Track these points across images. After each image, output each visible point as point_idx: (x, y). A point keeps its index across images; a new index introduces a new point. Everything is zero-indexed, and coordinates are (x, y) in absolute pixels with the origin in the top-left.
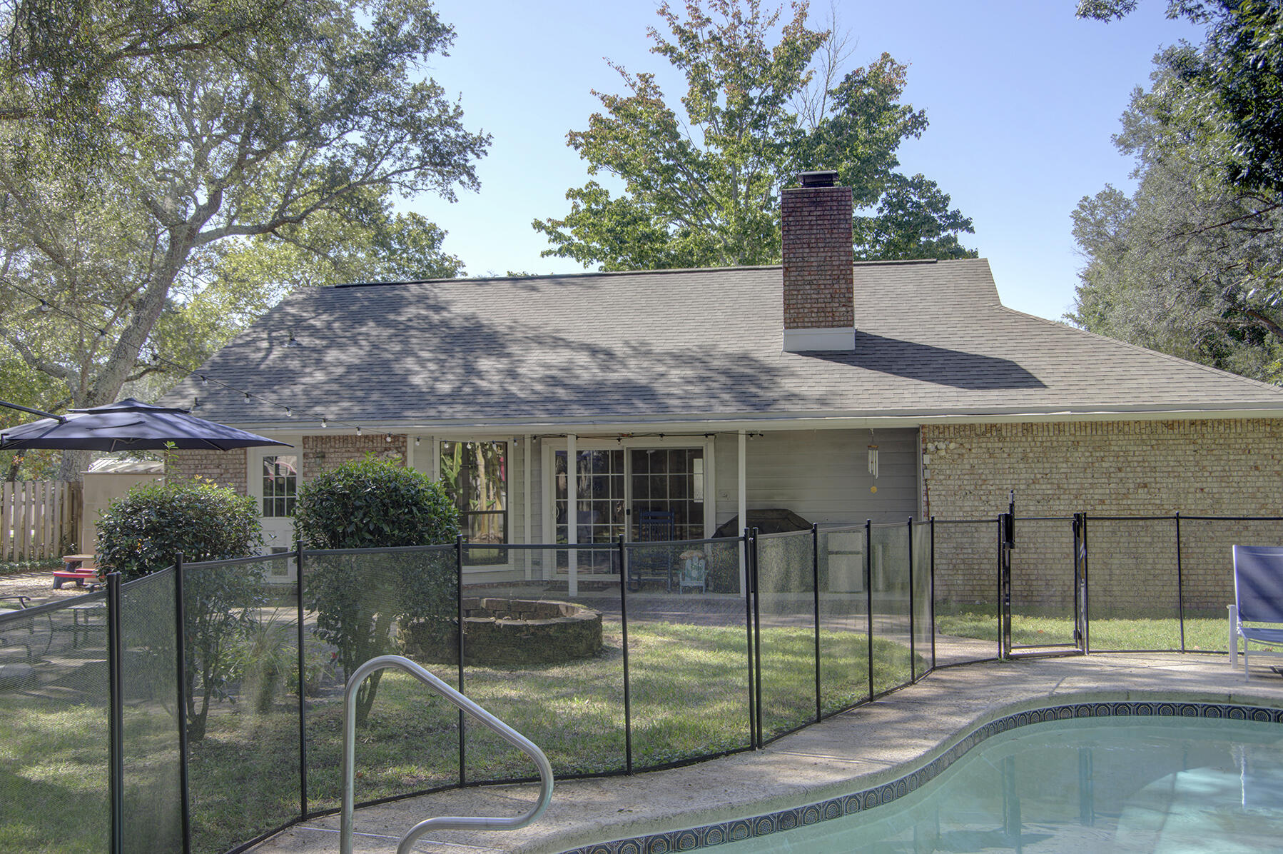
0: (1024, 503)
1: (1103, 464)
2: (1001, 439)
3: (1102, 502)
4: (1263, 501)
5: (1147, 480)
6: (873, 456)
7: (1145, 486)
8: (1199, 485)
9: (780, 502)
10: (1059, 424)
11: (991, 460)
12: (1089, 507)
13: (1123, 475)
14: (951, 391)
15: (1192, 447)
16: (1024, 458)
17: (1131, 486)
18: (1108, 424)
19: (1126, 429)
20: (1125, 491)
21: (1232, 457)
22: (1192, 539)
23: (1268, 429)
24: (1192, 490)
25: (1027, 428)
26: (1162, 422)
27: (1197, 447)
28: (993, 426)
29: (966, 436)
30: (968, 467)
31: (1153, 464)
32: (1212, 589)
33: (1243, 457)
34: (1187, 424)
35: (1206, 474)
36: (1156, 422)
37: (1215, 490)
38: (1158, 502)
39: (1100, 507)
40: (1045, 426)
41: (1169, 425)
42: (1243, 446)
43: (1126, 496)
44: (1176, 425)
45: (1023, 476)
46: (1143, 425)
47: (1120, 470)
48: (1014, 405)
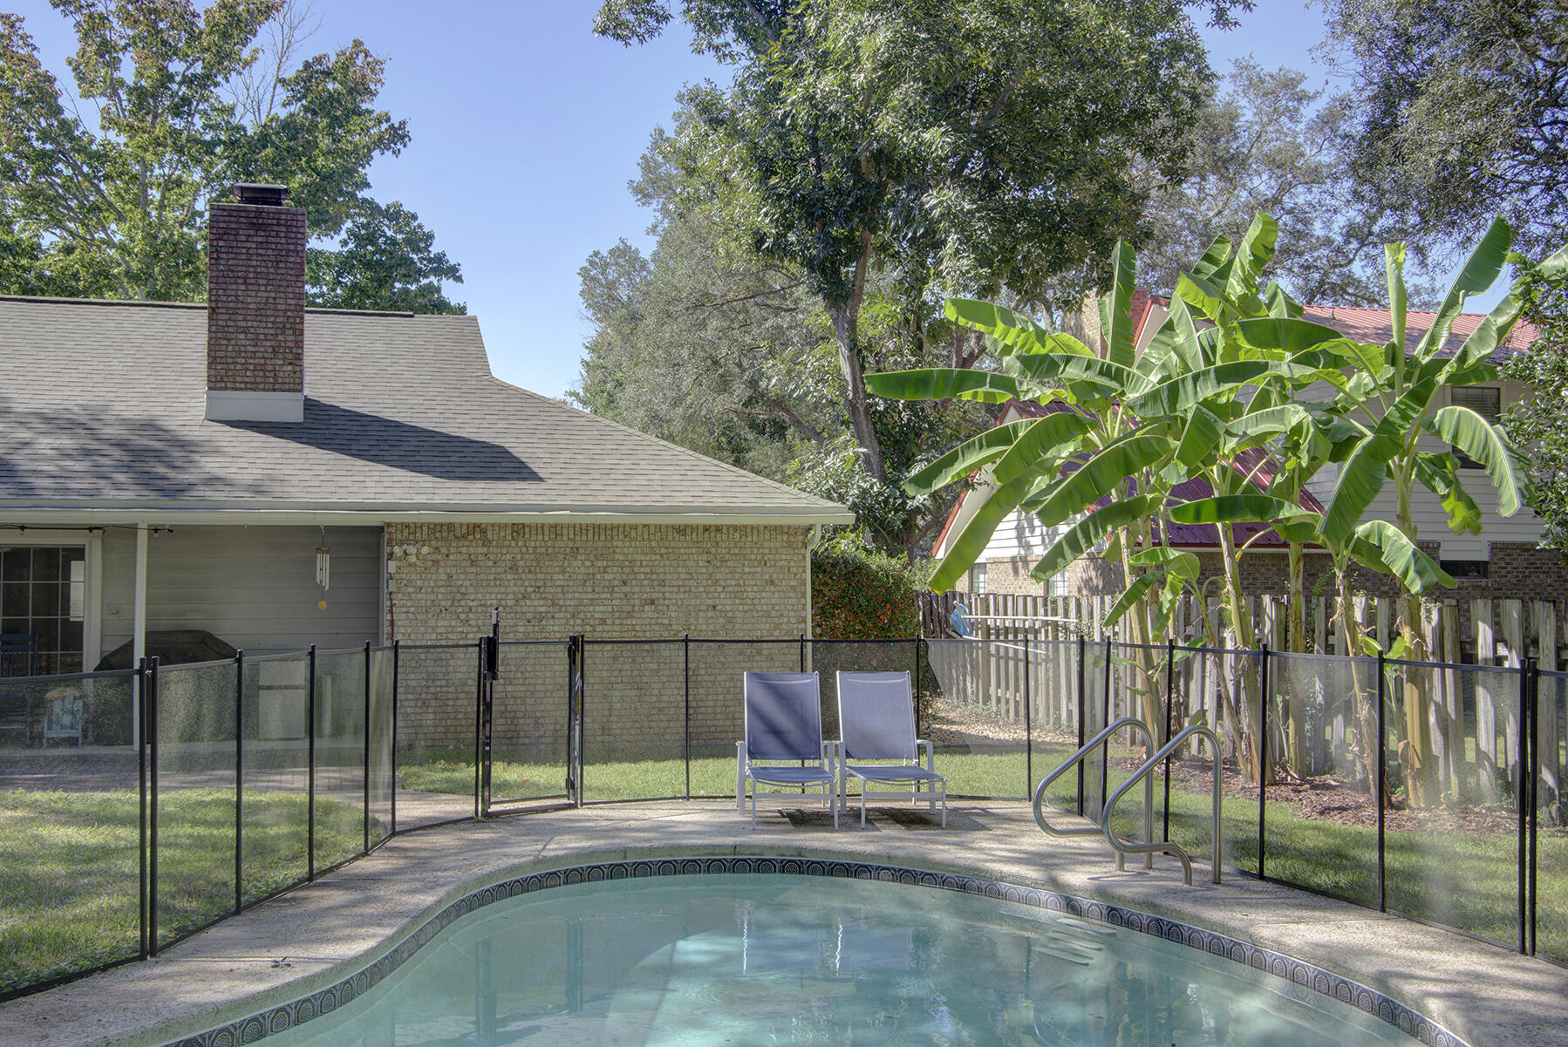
0: (512, 622)
1: (607, 576)
2: (486, 542)
3: (603, 621)
4: (777, 620)
5: (655, 596)
6: (323, 562)
7: (652, 602)
8: (711, 602)
9: (195, 620)
10: (556, 526)
11: (473, 570)
12: (588, 628)
13: (628, 589)
14: (426, 481)
15: (705, 557)
16: (513, 568)
17: (637, 602)
18: (613, 528)
19: (633, 534)
20: (629, 608)
21: (747, 570)
22: (702, 666)
23: (785, 538)
24: (705, 608)
25: (518, 529)
26: (673, 527)
27: (711, 557)
28: (476, 526)
29: (442, 539)
30: (444, 577)
31: (662, 576)
32: (721, 723)
33: (759, 570)
34: (701, 530)
35: (719, 589)
36: (667, 526)
37: (728, 608)
38: (666, 621)
39: (599, 628)
40: (539, 528)
41: (681, 530)
42: (759, 557)
43: (630, 614)
44: (688, 530)
45: (511, 589)
46: (652, 531)
47: (625, 583)
48: (503, 501)
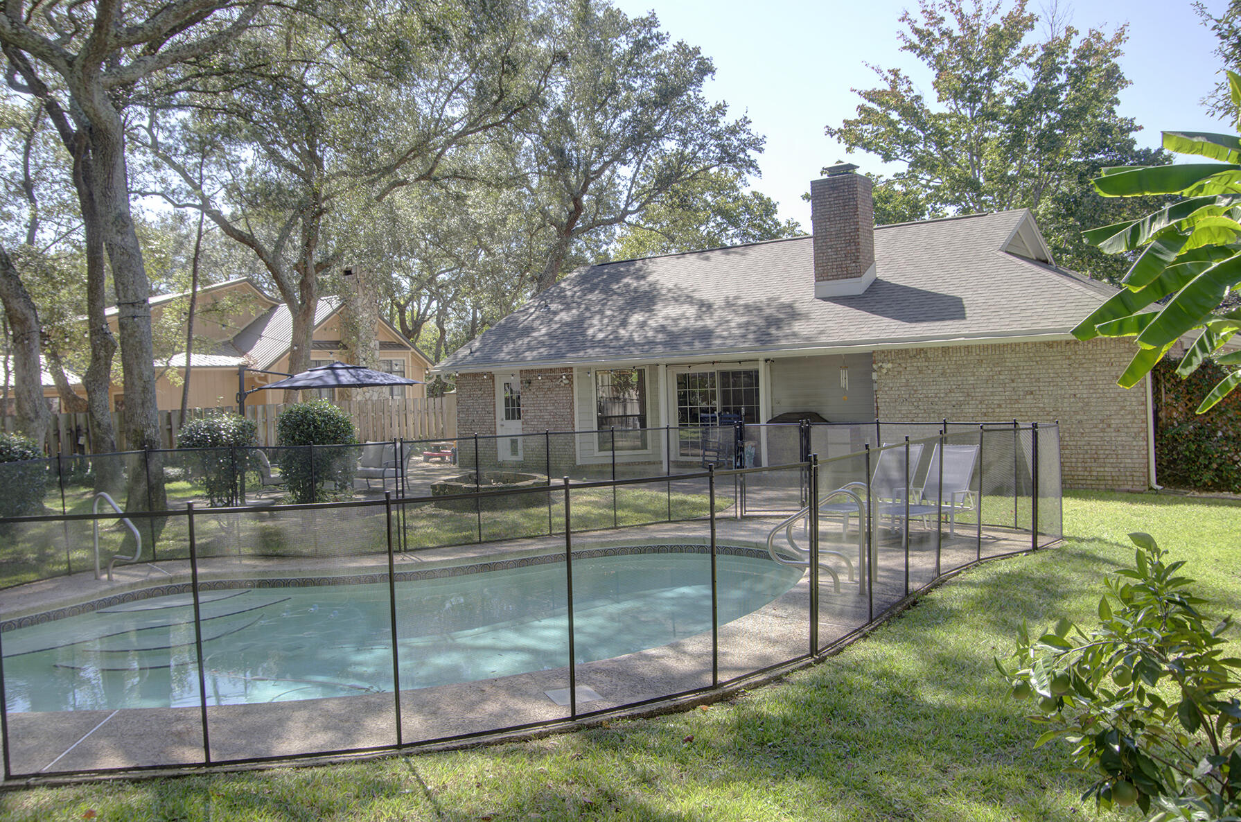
0: (944, 407)
1: (1001, 377)
2: (927, 359)
3: (1000, 406)
4: (1121, 404)
5: (1033, 389)
6: (844, 374)
7: (1032, 393)
8: (1072, 392)
9: (813, 407)
10: (968, 347)
11: (921, 376)
12: (990, 410)
13: (1015, 385)
14: (895, 324)
15: (1067, 362)
16: (943, 374)
17: (1022, 393)
18: (1004, 345)
19: (1017, 349)
20: (1016, 397)
21: (1098, 369)
22: (1066, 435)
23: (1127, 346)
24: (1067, 396)
25: (945, 350)
26: (1044, 343)
27: (1070, 362)
28: (921, 349)
29: (903, 358)
30: (904, 381)
31: (1037, 376)
32: (1082, 473)
33: (1107, 369)
34: (1064, 343)
35: (1078, 383)
36: (1040, 343)
37: (1085, 396)
38: (1041, 405)
39: (997, 410)
40: (957, 349)
41: (1050, 344)
42: (1107, 360)
43: (1017, 401)
44: (1055, 345)
45: (942, 387)
46: (1030, 346)
47: (1013, 381)
48: (929, 334)
